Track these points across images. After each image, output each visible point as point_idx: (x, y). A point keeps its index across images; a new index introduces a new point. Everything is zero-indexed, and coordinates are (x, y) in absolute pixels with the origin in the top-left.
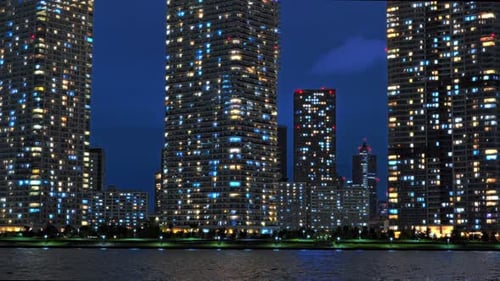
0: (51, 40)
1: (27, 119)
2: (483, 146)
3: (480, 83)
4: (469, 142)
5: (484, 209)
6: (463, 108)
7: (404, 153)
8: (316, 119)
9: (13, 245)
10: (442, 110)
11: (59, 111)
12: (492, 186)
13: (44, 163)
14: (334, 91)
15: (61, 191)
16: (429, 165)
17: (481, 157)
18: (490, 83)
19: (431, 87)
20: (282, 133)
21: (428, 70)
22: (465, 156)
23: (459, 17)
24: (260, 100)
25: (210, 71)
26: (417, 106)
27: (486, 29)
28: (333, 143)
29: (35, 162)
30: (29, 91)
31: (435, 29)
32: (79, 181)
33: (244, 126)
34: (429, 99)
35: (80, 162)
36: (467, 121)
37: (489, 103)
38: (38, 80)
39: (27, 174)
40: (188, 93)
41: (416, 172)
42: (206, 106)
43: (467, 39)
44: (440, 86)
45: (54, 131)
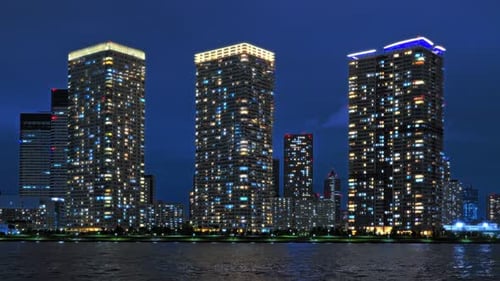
0: (116, 100)
1: (101, 155)
2: (414, 173)
3: (413, 130)
4: (404, 170)
5: (414, 215)
6: (401, 147)
7: (359, 178)
8: (299, 154)
9: (95, 240)
10: (386, 148)
11: (123, 149)
12: (419, 200)
13: (113, 185)
14: (312, 135)
15: (125, 204)
16: (376, 186)
17: (412, 180)
18: (420, 129)
19: (379, 132)
20: (276, 164)
21: (377, 120)
22: (401, 179)
23: (399, 83)
24: (261, 142)
25: (226, 122)
26: (369, 145)
27: (418, 91)
28: (311, 171)
29: (107, 185)
30: (102, 135)
31: (383, 92)
32: (138, 198)
33: (250, 160)
34: (378, 141)
35: (138, 184)
36: (403, 156)
37: (419, 143)
38: (108, 128)
39: (101, 193)
40: (211, 137)
41: (368, 191)
42: (223, 146)
43: (405, 99)
44: (385, 132)
45: (120, 163)
